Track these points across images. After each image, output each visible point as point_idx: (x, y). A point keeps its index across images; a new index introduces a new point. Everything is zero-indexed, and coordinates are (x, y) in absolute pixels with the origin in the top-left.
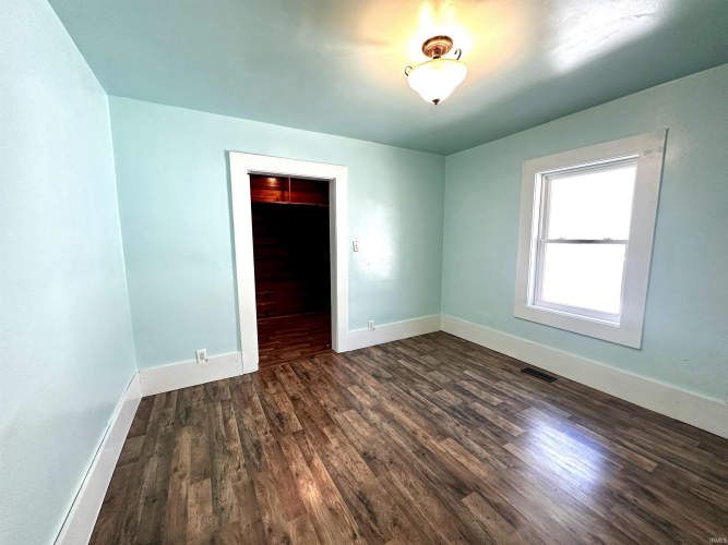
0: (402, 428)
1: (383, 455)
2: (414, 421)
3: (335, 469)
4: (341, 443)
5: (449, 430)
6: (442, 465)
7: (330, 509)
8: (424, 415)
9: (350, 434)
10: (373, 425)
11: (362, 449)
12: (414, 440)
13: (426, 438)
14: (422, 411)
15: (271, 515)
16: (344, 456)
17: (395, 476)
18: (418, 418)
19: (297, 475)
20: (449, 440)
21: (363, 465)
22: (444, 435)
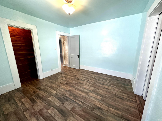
0: (78, 90)
1: (79, 84)
2: (76, 92)
5: (68, 92)
6: (69, 86)
8: (75, 95)
10: (84, 88)
12: (75, 88)
13: (73, 89)
14: (75, 96)
17: (76, 82)
18: (76, 93)
20: (68, 90)
21: (81, 82)
22: (69, 91)
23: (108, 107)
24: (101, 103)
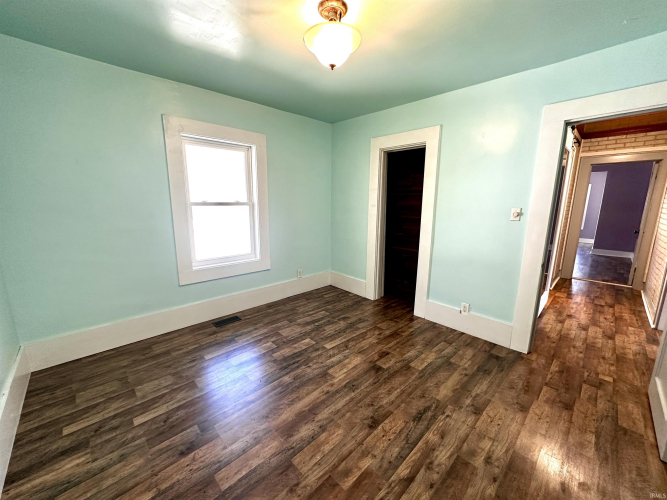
0: (323, 402)
1: (366, 412)
3: (402, 449)
4: (365, 454)
7: (442, 438)
9: (345, 450)
11: (367, 431)
12: (337, 392)
15: (485, 489)
16: (382, 445)
17: (385, 401)
19: (432, 486)
21: (386, 424)
23: (163, 487)
24: (198, 469)
